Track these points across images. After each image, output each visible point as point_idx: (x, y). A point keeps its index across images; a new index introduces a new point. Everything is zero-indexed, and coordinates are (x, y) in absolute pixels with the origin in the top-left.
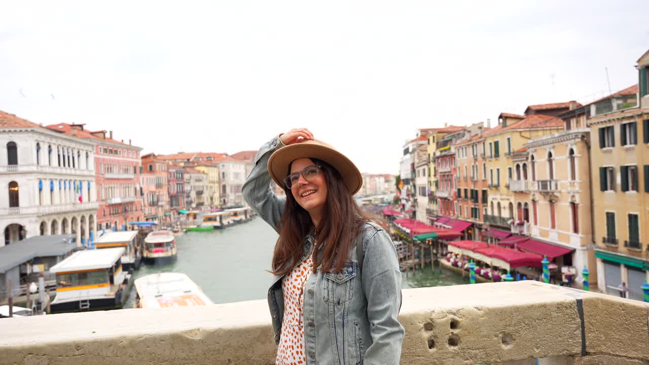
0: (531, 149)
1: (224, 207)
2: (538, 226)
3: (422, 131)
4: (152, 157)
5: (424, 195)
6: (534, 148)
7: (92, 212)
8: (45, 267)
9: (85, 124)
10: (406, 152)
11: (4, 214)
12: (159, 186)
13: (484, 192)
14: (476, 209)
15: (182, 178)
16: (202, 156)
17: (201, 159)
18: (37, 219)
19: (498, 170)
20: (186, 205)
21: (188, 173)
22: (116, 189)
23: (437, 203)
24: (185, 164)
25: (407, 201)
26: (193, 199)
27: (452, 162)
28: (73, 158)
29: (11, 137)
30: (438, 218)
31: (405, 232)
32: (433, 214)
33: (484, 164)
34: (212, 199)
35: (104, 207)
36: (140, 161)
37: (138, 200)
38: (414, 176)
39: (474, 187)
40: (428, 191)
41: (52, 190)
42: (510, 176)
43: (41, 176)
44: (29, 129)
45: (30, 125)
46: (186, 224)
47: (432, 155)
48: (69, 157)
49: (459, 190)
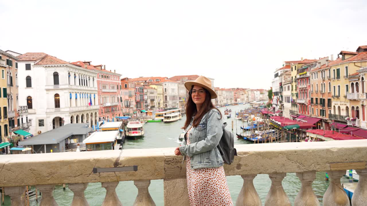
0: (361, 73)
1: (166, 108)
2: (365, 121)
3: (287, 62)
4: (126, 80)
5: (288, 102)
6: (364, 73)
7: (96, 111)
8: (77, 140)
9: (91, 62)
10: (276, 75)
11: (53, 111)
12: (130, 96)
13: (329, 100)
14: (323, 110)
15: (143, 92)
16: (154, 79)
17: (153, 81)
18: (69, 114)
19: (339, 86)
20: (145, 107)
21: (146, 89)
22: (108, 98)
23: (297, 107)
24: (144, 84)
25: (276, 105)
26: (149, 104)
27: (308, 82)
28: (87, 80)
29: (55, 69)
30: (298, 116)
31: (277, 124)
32: (294, 114)
33: (330, 83)
34: (159, 104)
35: (102, 108)
36: (120, 82)
37: (120, 104)
38: (281, 90)
39: (322, 97)
40: (291, 99)
41: (76, 98)
42: (347, 90)
43: (71, 91)
44: (65, 65)
45: (65, 63)
46: (146, 118)
47: (294, 78)
48: (84, 80)
49: (312, 99)
